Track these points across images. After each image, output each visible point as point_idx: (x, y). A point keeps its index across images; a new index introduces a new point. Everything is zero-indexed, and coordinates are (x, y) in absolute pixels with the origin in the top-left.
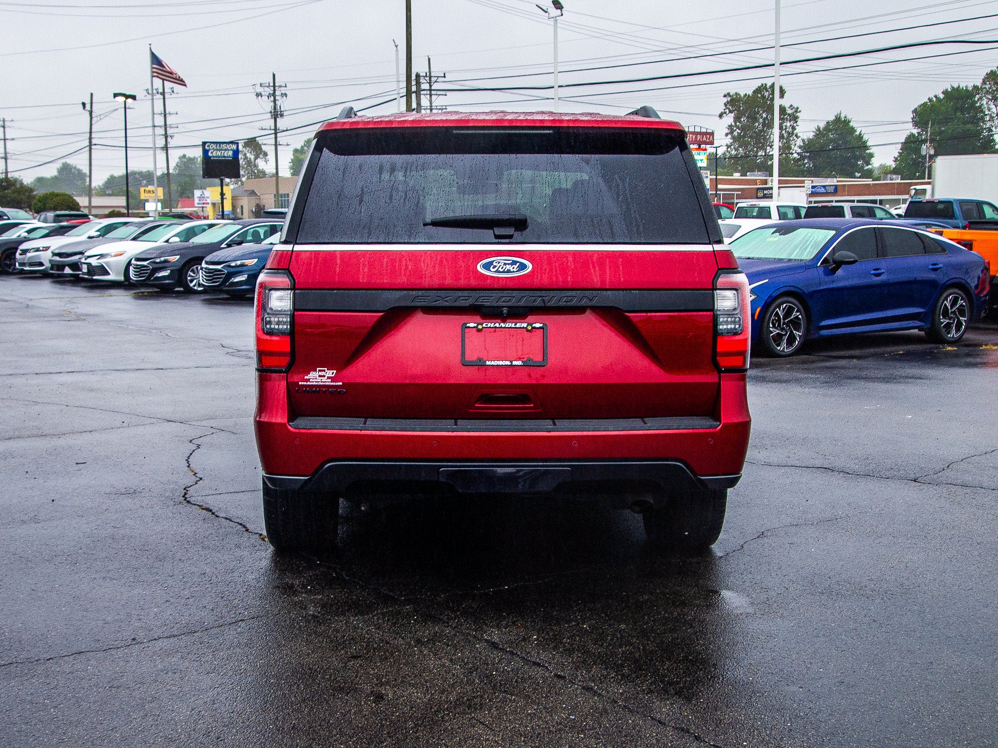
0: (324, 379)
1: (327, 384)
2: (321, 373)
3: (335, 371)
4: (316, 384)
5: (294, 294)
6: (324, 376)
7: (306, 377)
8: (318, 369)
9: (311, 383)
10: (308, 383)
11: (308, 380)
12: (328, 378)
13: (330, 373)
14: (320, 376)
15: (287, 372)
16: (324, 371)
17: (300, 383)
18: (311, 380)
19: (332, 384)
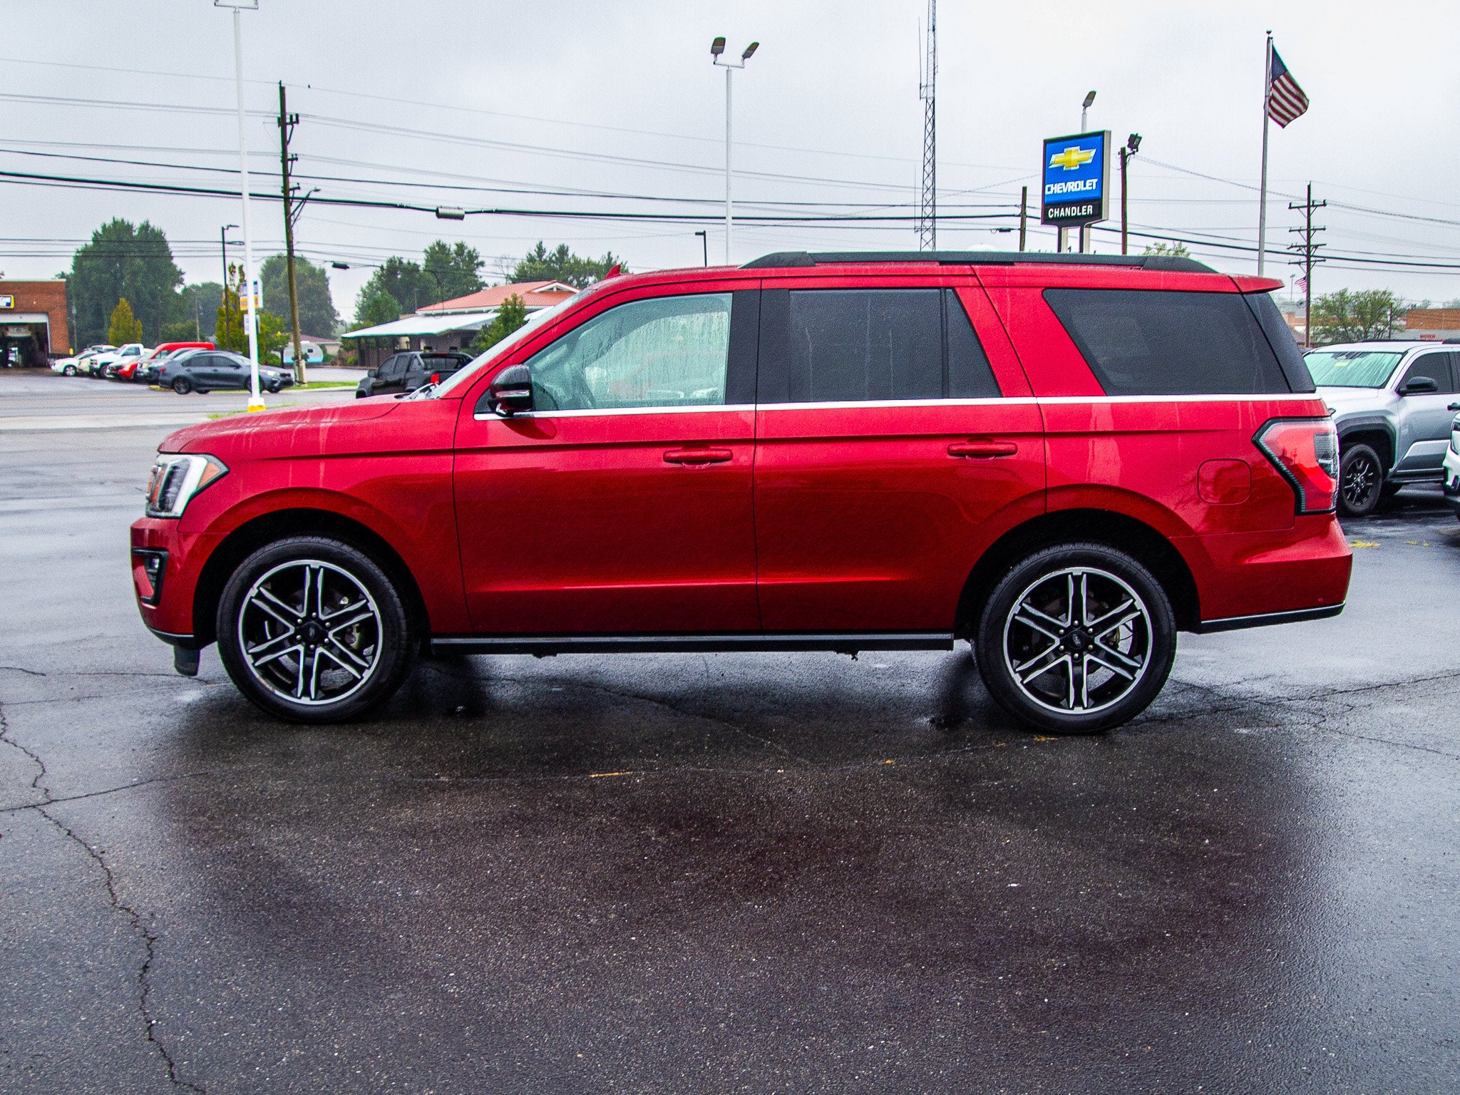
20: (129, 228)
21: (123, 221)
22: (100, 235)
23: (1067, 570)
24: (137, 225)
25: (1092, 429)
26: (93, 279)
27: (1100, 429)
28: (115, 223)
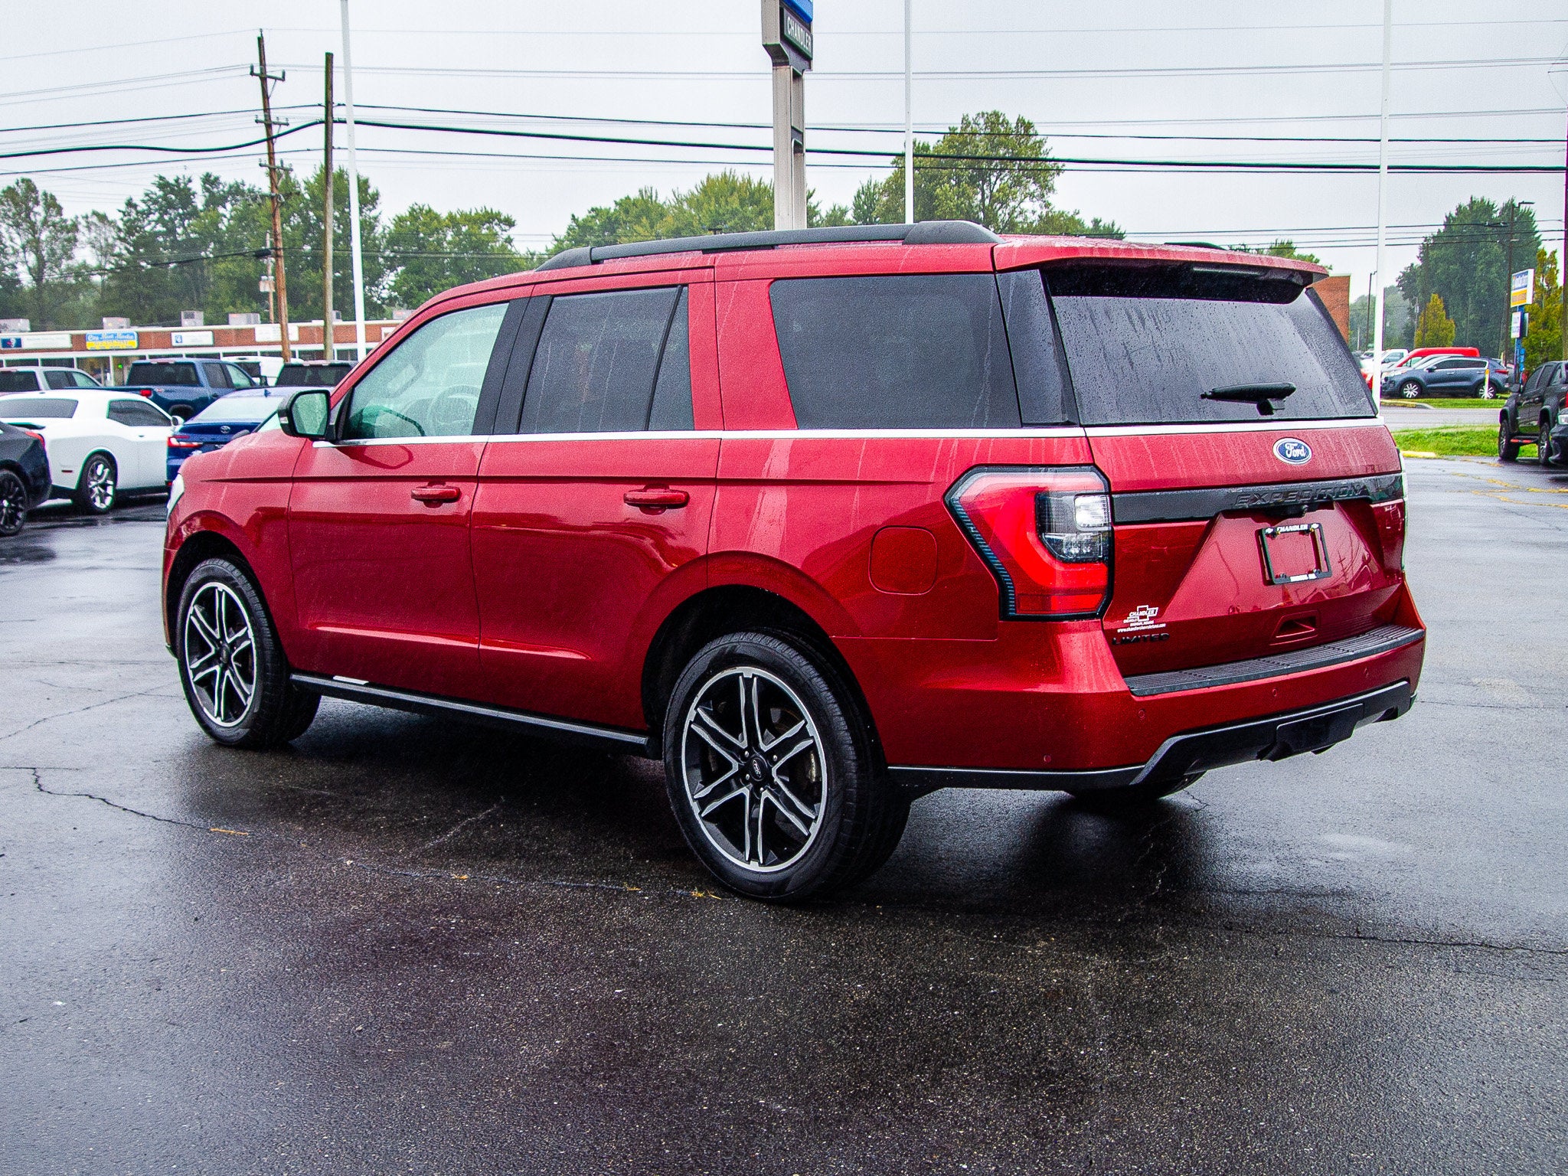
0: (1146, 621)
1: (1150, 627)
2: (1143, 613)
3: (1157, 609)
4: (1138, 629)
5: (1112, 500)
6: (1145, 617)
7: (1125, 621)
8: (1138, 607)
9: (1132, 629)
10: (1129, 629)
11: (1128, 625)
12: (1151, 618)
13: (1152, 612)
14: (1141, 617)
15: (1101, 616)
16: (1145, 609)
17: (1119, 631)
18: (1131, 625)
19: (1157, 626)
20: (1488, 208)
21: (1482, 200)
22: (1454, 219)
23: (738, 670)
24: (1499, 204)
25: (764, 477)
26: (1439, 271)
27: (772, 477)
28: (1473, 203)
